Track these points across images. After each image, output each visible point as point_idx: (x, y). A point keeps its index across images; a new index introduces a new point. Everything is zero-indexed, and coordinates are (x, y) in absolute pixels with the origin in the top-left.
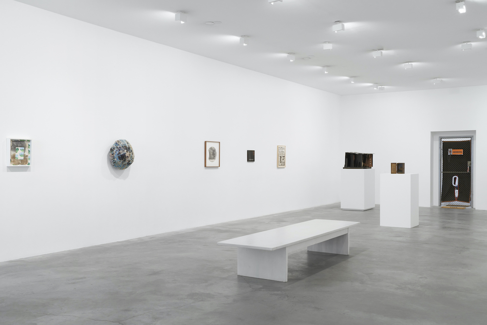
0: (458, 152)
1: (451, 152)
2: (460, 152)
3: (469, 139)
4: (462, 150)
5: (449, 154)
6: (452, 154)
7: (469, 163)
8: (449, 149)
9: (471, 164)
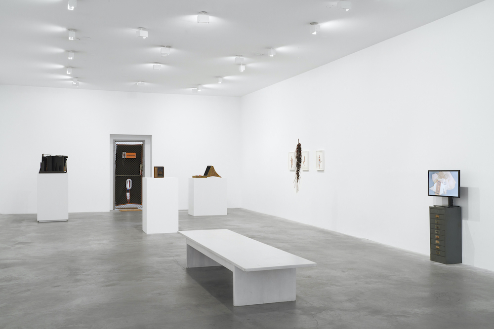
0: (131, 155)
1: (125, 155)
2: (133, 156)
3: (141, 143)
4: (135, 154)
5: (123, 158)
6: (126, 157)
7: (141, 166)
8: (123, 153)
9: (143, 167)
